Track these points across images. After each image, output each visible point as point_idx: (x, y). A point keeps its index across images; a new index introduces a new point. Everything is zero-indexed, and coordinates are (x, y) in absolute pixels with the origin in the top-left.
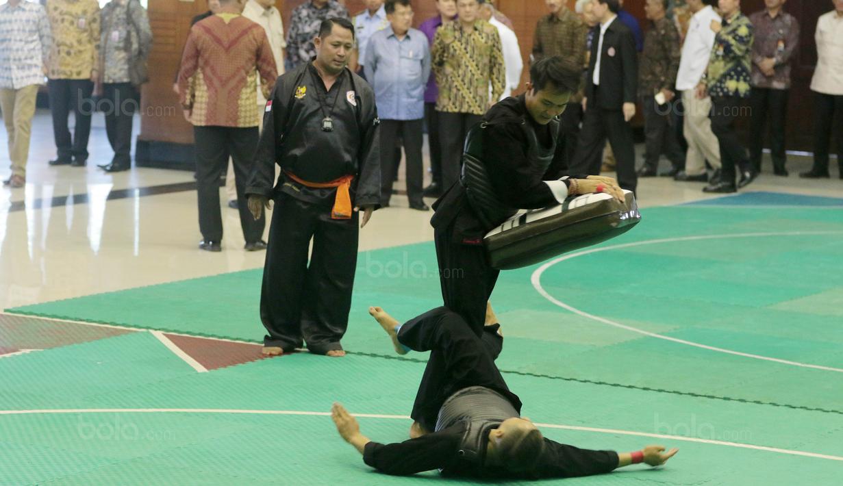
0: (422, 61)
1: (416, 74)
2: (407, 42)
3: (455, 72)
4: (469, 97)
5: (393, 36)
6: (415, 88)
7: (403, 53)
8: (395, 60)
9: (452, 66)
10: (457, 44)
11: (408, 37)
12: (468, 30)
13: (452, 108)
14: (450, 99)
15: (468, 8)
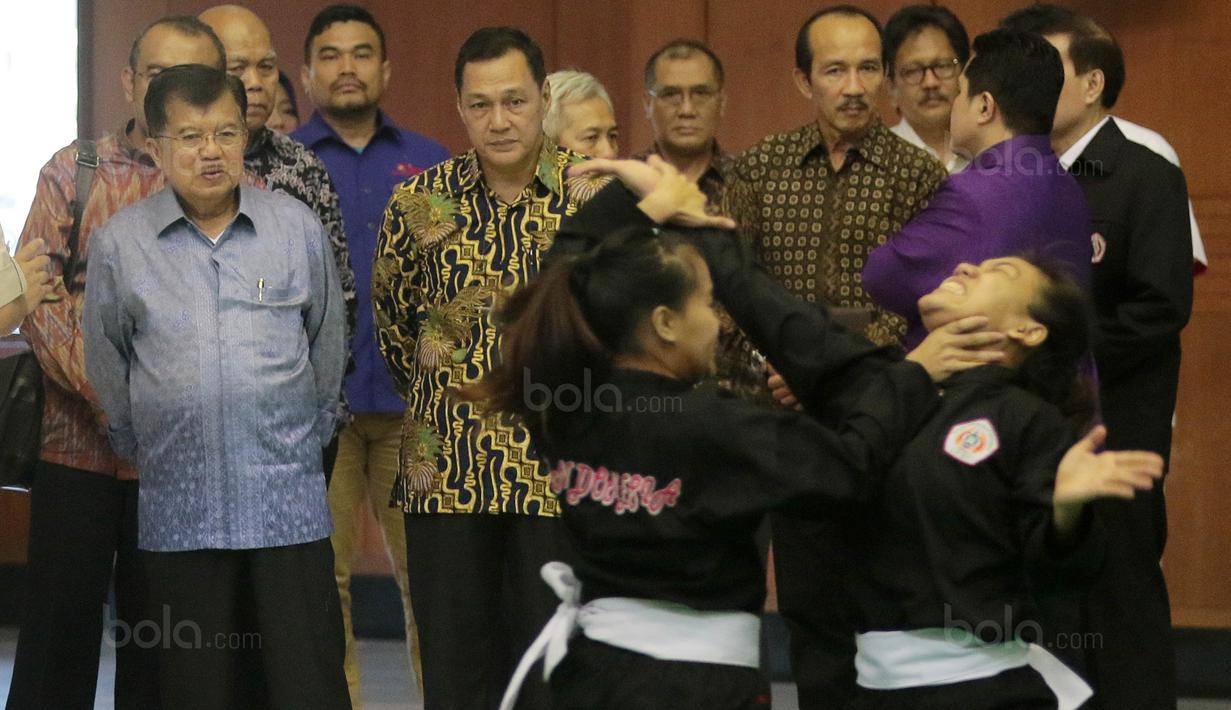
0: (306, 312)
1: (290, 366)
2: (240, 245)
3: (459, 355)
4: (515, 453)
5: (181, 223)
6: (290, 424)
7: (228, 289)
8: (203, 318)
9: (448, 330)
10: (467, 249)
11: (244, 223)
12: (510, 194)
13: (447, 501)
14: (442, 466)
15: (499, 117)
